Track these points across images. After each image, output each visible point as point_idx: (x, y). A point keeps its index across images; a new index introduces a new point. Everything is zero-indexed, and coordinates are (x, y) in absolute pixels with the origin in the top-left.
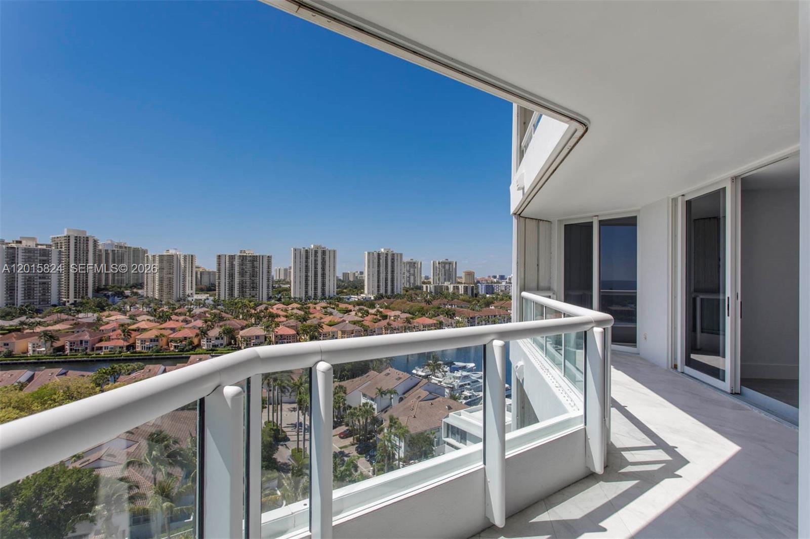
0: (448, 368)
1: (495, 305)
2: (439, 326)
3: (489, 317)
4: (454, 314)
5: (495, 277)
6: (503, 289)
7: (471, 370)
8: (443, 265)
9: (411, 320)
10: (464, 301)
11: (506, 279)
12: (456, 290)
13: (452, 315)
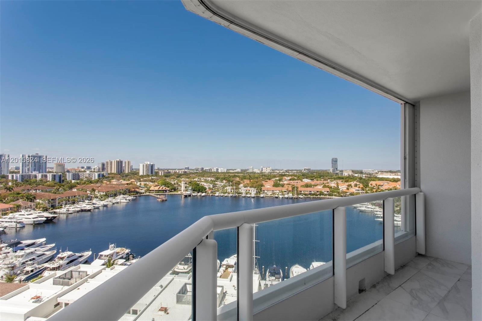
0: (11, 249)
1: (77, 188)
2: (16, 210)
3: (69, 198)
4: (35, 198)
5: (83, 168)
6: (88, 176)
7: (40, 245)
10: (49, 186)
11: (92, 169)
12: (44, 178)
13: (33, 199)
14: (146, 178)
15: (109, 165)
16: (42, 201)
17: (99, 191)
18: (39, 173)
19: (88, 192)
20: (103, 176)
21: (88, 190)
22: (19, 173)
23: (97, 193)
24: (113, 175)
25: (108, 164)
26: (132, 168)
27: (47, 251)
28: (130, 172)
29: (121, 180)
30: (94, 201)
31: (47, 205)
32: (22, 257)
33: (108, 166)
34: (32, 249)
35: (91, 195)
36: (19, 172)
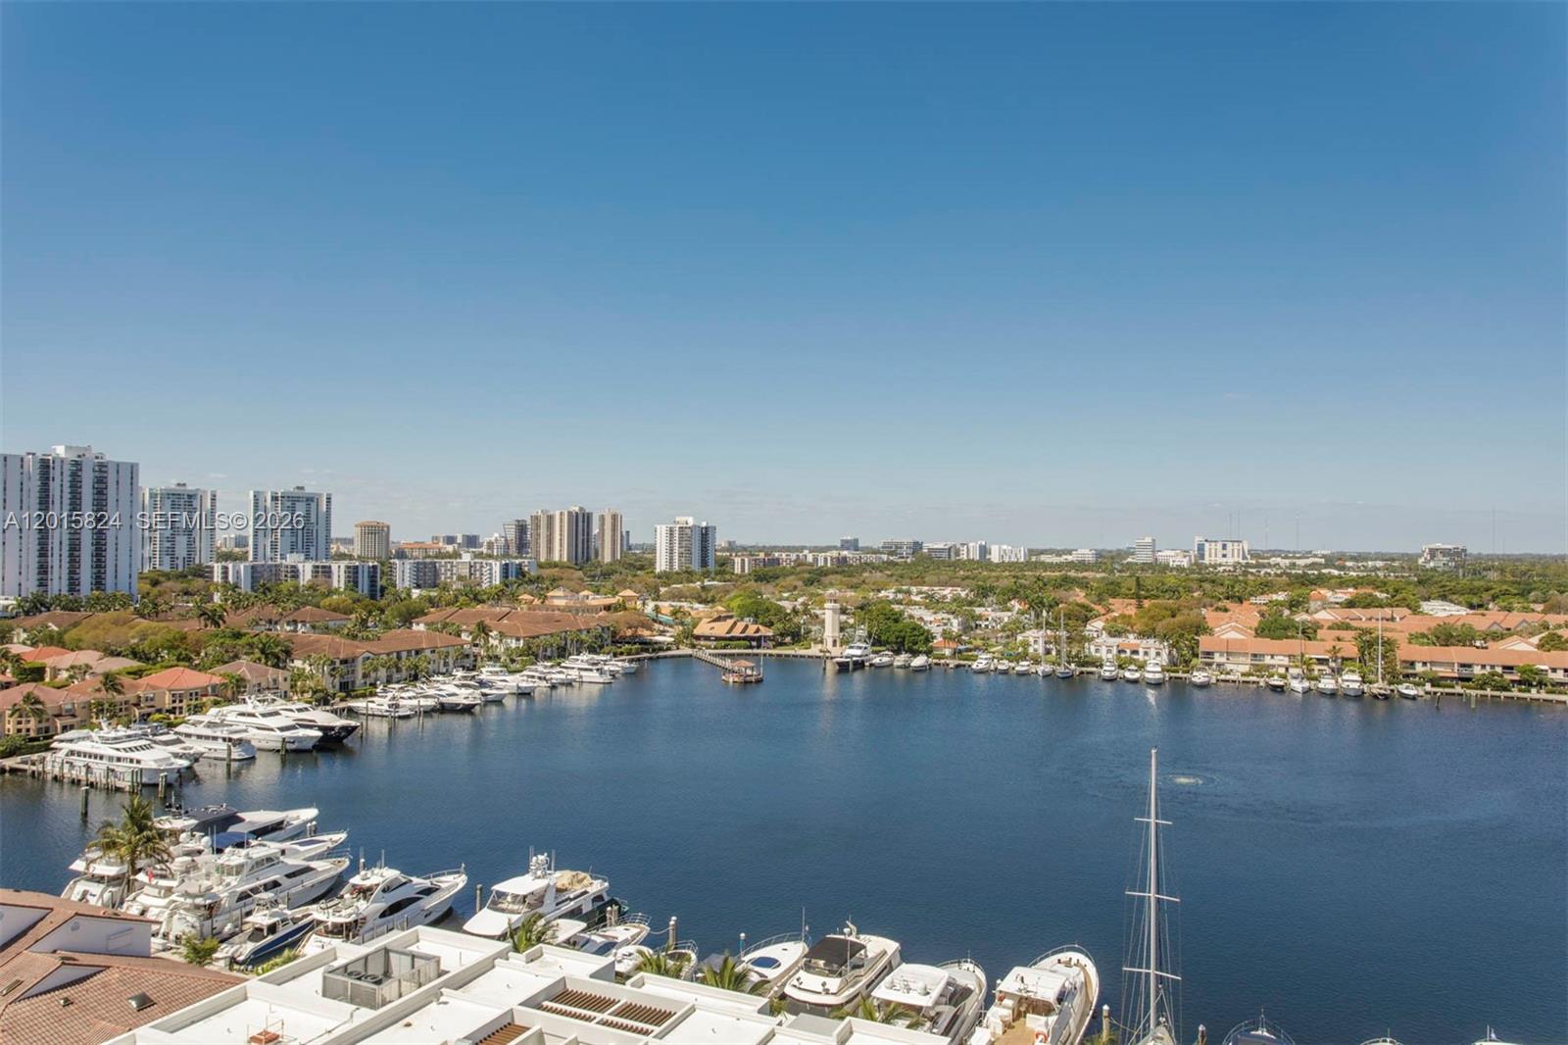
0: (205, 838)
1: (429, 618)
2: (229, 694)
3: (399, 658)
4: (288, 653)
6: (465, 572)
8: (289, 504)
9: (127, 680)
10: (335, 610)
11: (481, 546)
12: (321, 579)
13: (283, 656)
14: (681, 583)
15: (543, 532)
16: (310, 665)
17: (502, 635)
18: (307, 558)
19: (464, 636)
20: (521, 572)
21: (464, 627)
22: (246, 559)
23: (496, 642)
24: (555, 571)
25: (538, 527)
26: (628, 540)
27: (320, 857)
28: (619, 558)
29: (586, 593)
30: (485, 674)
31: (328, 683)
32: (238, 873)
33: (538, 535)
34: (272, 847)
35: (476, 650)
36: (243, 557)
